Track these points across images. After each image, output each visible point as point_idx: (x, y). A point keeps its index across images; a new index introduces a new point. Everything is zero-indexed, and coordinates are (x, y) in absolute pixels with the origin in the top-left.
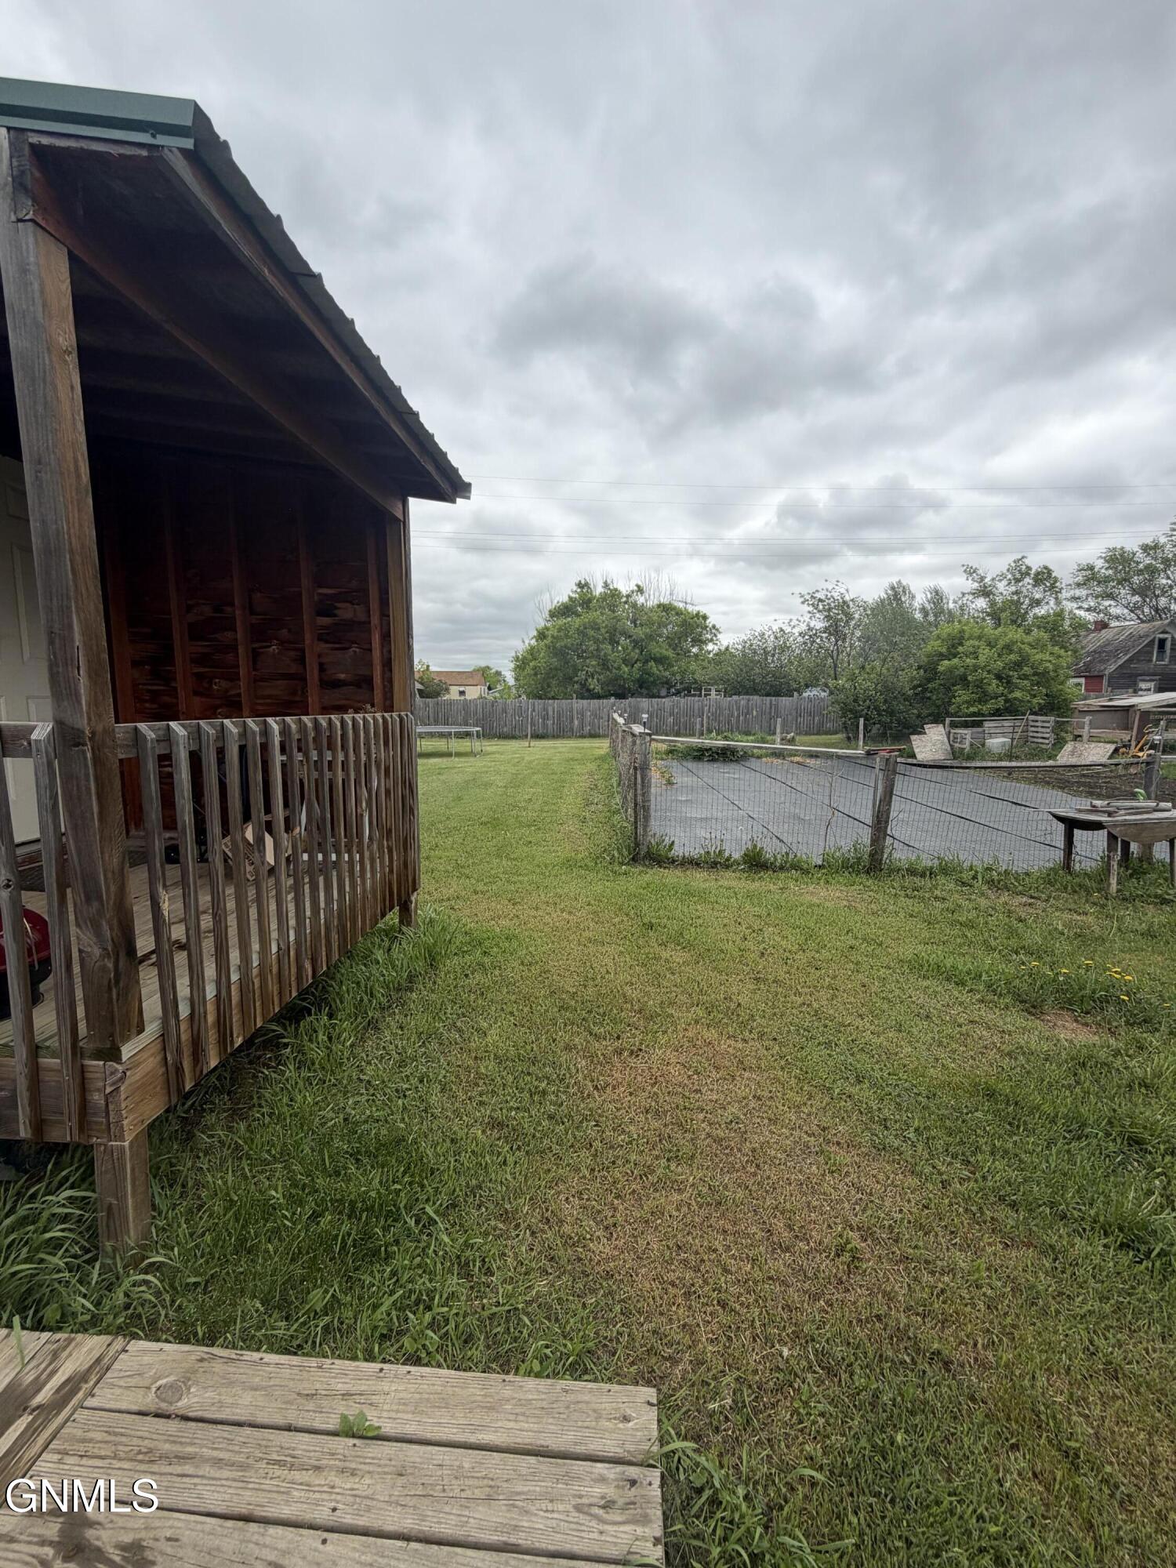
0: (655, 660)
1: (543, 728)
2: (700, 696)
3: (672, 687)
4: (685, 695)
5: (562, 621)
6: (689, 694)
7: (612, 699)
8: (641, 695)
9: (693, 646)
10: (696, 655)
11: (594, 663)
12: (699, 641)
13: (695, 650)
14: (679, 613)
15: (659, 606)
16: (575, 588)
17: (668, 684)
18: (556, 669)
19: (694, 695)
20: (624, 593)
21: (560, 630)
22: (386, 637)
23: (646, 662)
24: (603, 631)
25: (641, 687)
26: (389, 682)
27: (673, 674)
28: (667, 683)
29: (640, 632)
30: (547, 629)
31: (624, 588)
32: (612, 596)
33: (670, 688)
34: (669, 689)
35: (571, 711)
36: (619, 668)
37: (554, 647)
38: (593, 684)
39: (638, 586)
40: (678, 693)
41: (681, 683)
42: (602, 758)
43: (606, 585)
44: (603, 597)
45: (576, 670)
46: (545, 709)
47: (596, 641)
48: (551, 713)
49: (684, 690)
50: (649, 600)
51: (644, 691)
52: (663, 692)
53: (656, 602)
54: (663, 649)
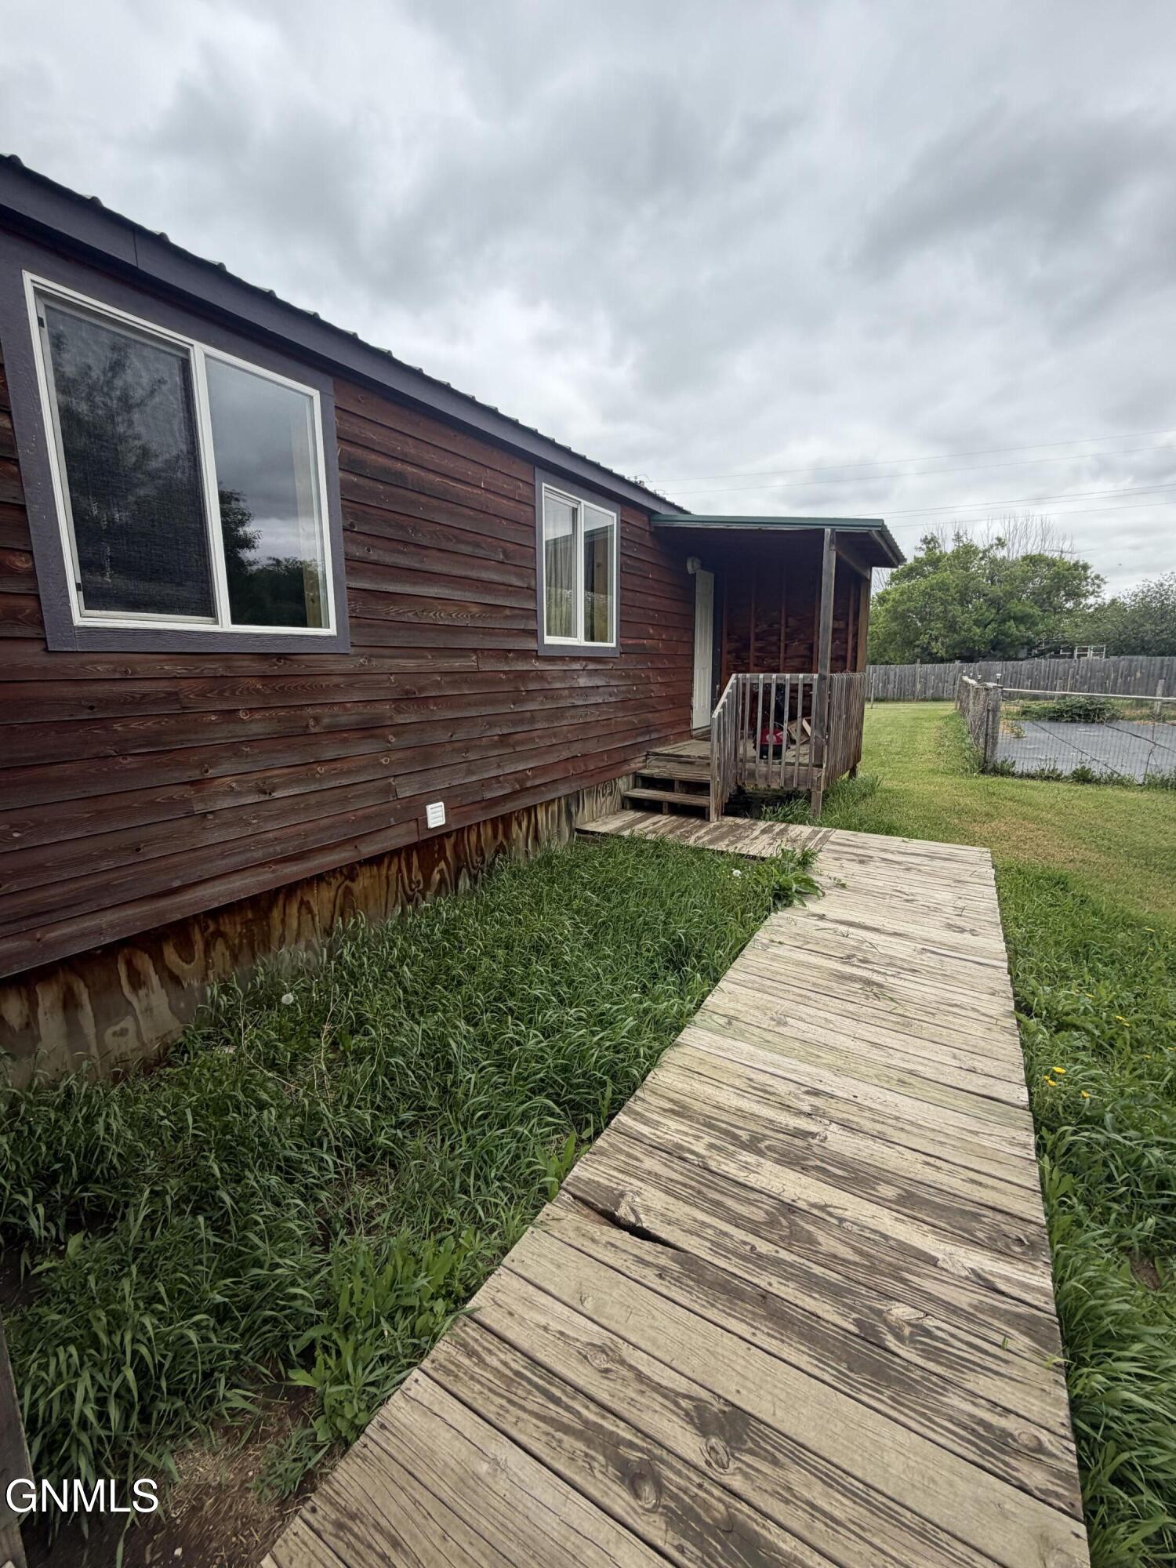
0: (1016, 619)
1: (883, 692)
2: (1071, 656)
3: (1034, 648)
4: (1052, 657)
5: (906, 584)
6: (1057, 655)
7: (957, 663)
8: (995, 658)
9: (1066, 600)
10: (1069, 611)
11: (939, 625)
12: (1075, 594)
13: (1070, 605)
14: (1051, 563)
15: (1024, 558)
16: (920, 544)
17: (1030, 644)
18: (896, 634)
19: (1063, 657)
20: (981, 548)
21: (902, 594)
22: (856, 635)
23: (1004, 621)
24: (953, 591)
25: (994, 649)
26: (855, 658)
27: (1037, 634)
28: (1027, 644)
29: (997, 590)
30: (888, 593)
31: (981, 543)
32: (966, 553)
33: (1031, 648)
34: (1030, 650)
35: (914, 676)
36: (969, 630)
37: (895, 611)
38: (937, 648)
39: (999, 539)
40: (1041, 654)
41: (1047, 643)
42: (951, 718)
43: (958, 537)
44: (956, 555)
45: (918, 634)
46: (886, 674)
47: (944, 602)
48: (892, 677)
49: (1050, 650)
50: (1014, 552)
51: (999, 654)
52: (1023, 654)
53: (1022, 553)
54: (1023, 605)
